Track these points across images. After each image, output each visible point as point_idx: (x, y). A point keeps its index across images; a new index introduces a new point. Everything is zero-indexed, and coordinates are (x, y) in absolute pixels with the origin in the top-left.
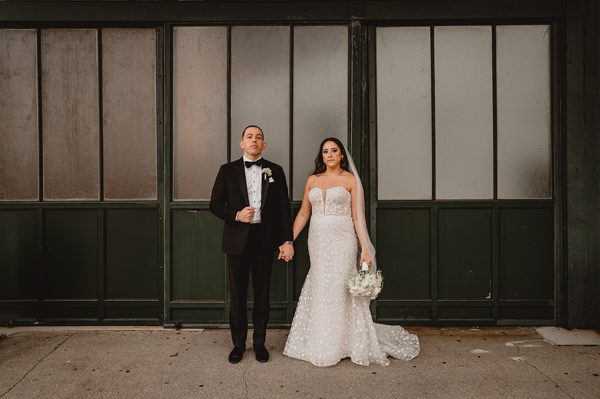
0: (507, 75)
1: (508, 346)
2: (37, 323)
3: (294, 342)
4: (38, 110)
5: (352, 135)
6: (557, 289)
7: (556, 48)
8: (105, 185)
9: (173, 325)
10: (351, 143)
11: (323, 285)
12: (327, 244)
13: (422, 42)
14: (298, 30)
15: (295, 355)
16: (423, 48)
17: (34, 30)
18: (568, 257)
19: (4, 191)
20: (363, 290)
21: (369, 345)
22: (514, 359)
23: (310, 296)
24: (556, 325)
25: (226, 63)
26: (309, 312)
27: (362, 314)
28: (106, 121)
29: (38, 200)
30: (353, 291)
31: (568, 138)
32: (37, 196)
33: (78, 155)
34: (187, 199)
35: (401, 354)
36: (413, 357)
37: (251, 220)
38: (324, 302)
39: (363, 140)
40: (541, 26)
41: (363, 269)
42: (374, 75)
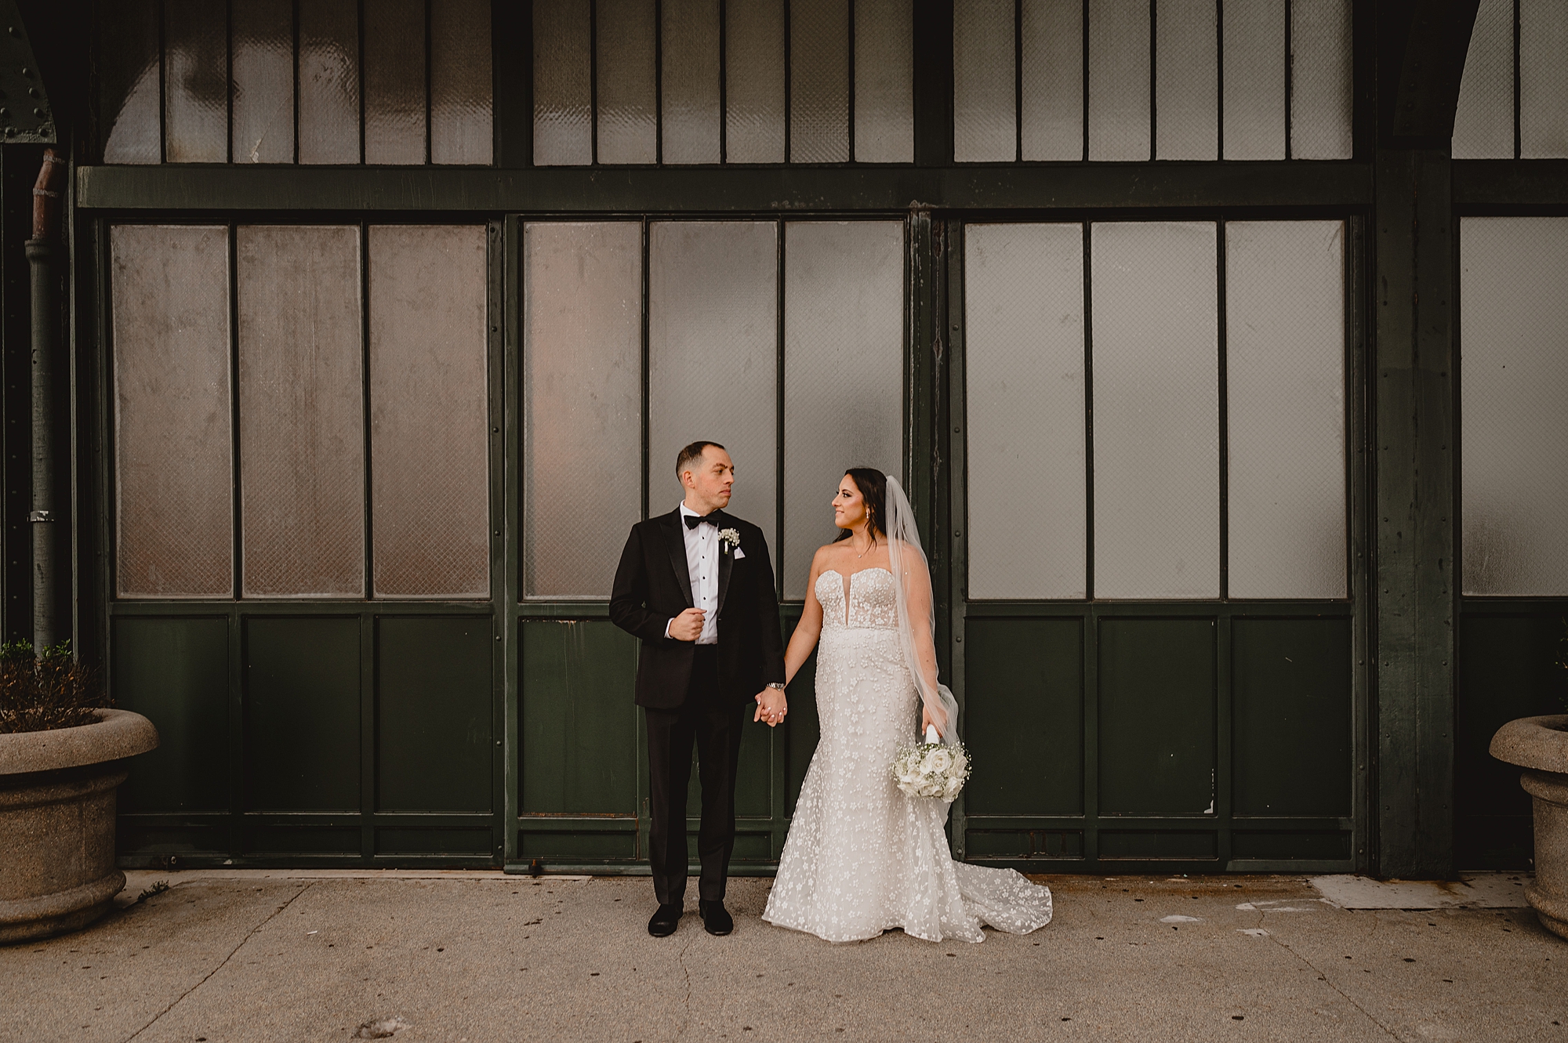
0: (1250, 329)
1: (1242, 911)
2: (229, 862)
3: (783, 894)
4: (230, 401)
5: (911, 459)
6: (1356, 795)
7: (1355, 272)
8: (376, 564)
9: (526, 867)
10: (911, 475)
11: (842, 775)
12: (851, 688)
13: (1065, 258)
14: (793, 229)
15: (784, 920)
16: (1067, 271)
17: (222, 227)
18: (1378, 725)
19: (157, 576)
20: (924, 783)
21: (942, 901)
22: (1247, 932)
23: (818, 798)
24: (1354, 870)
25: (638, 302)
26: (817, 830)
27: (926, 836)
28: (378, 426)
29: (232, 596)
30: (904, 786)
31: (1380, 466)
32: (228, 588)
33: (318, 499)
34: (555, 594)
35: (1009, 921)
36: (1035, 926)
37: (698, 635)
38: (844, 808)
39: (936, 469)
40: (1324, 222)
41: (929, 740)
42: (960, 328)
